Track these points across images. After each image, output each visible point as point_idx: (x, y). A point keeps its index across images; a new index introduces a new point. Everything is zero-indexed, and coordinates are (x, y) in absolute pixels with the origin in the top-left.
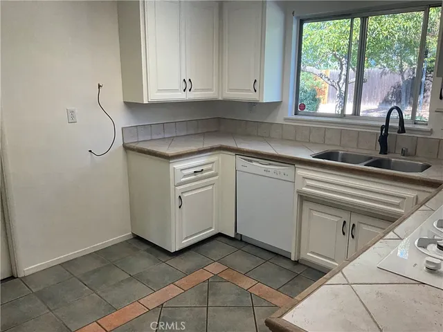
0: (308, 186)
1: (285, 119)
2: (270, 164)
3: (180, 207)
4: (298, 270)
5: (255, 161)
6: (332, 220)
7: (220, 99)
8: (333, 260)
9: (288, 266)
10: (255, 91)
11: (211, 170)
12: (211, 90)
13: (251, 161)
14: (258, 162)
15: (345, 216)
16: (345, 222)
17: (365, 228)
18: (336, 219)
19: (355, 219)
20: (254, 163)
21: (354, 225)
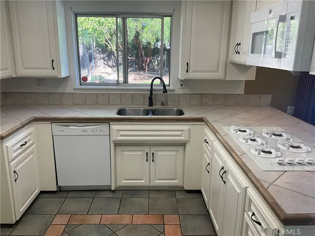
0: (122, 136)
1: (74, 89)
2: (86, 126)
3: (16, 180)
4: (119, 195)
5: (71, 125)
6: (138, 154)
7: (14, 76)
8: (141, 179)
9: (110, 195)
10: (54, 69)
11: (30, 140)
12: (7, 69)
13: (68, 126)
14: (75, 126)
15: (147, 149)
16: (147, 153)
17: (160, 153)
18: (141, 153)
19: (153, 150)
20: (71, 127)
21: (153, 153)
